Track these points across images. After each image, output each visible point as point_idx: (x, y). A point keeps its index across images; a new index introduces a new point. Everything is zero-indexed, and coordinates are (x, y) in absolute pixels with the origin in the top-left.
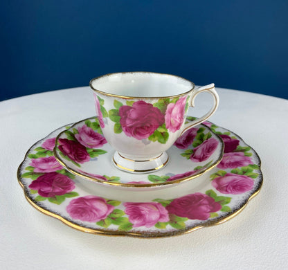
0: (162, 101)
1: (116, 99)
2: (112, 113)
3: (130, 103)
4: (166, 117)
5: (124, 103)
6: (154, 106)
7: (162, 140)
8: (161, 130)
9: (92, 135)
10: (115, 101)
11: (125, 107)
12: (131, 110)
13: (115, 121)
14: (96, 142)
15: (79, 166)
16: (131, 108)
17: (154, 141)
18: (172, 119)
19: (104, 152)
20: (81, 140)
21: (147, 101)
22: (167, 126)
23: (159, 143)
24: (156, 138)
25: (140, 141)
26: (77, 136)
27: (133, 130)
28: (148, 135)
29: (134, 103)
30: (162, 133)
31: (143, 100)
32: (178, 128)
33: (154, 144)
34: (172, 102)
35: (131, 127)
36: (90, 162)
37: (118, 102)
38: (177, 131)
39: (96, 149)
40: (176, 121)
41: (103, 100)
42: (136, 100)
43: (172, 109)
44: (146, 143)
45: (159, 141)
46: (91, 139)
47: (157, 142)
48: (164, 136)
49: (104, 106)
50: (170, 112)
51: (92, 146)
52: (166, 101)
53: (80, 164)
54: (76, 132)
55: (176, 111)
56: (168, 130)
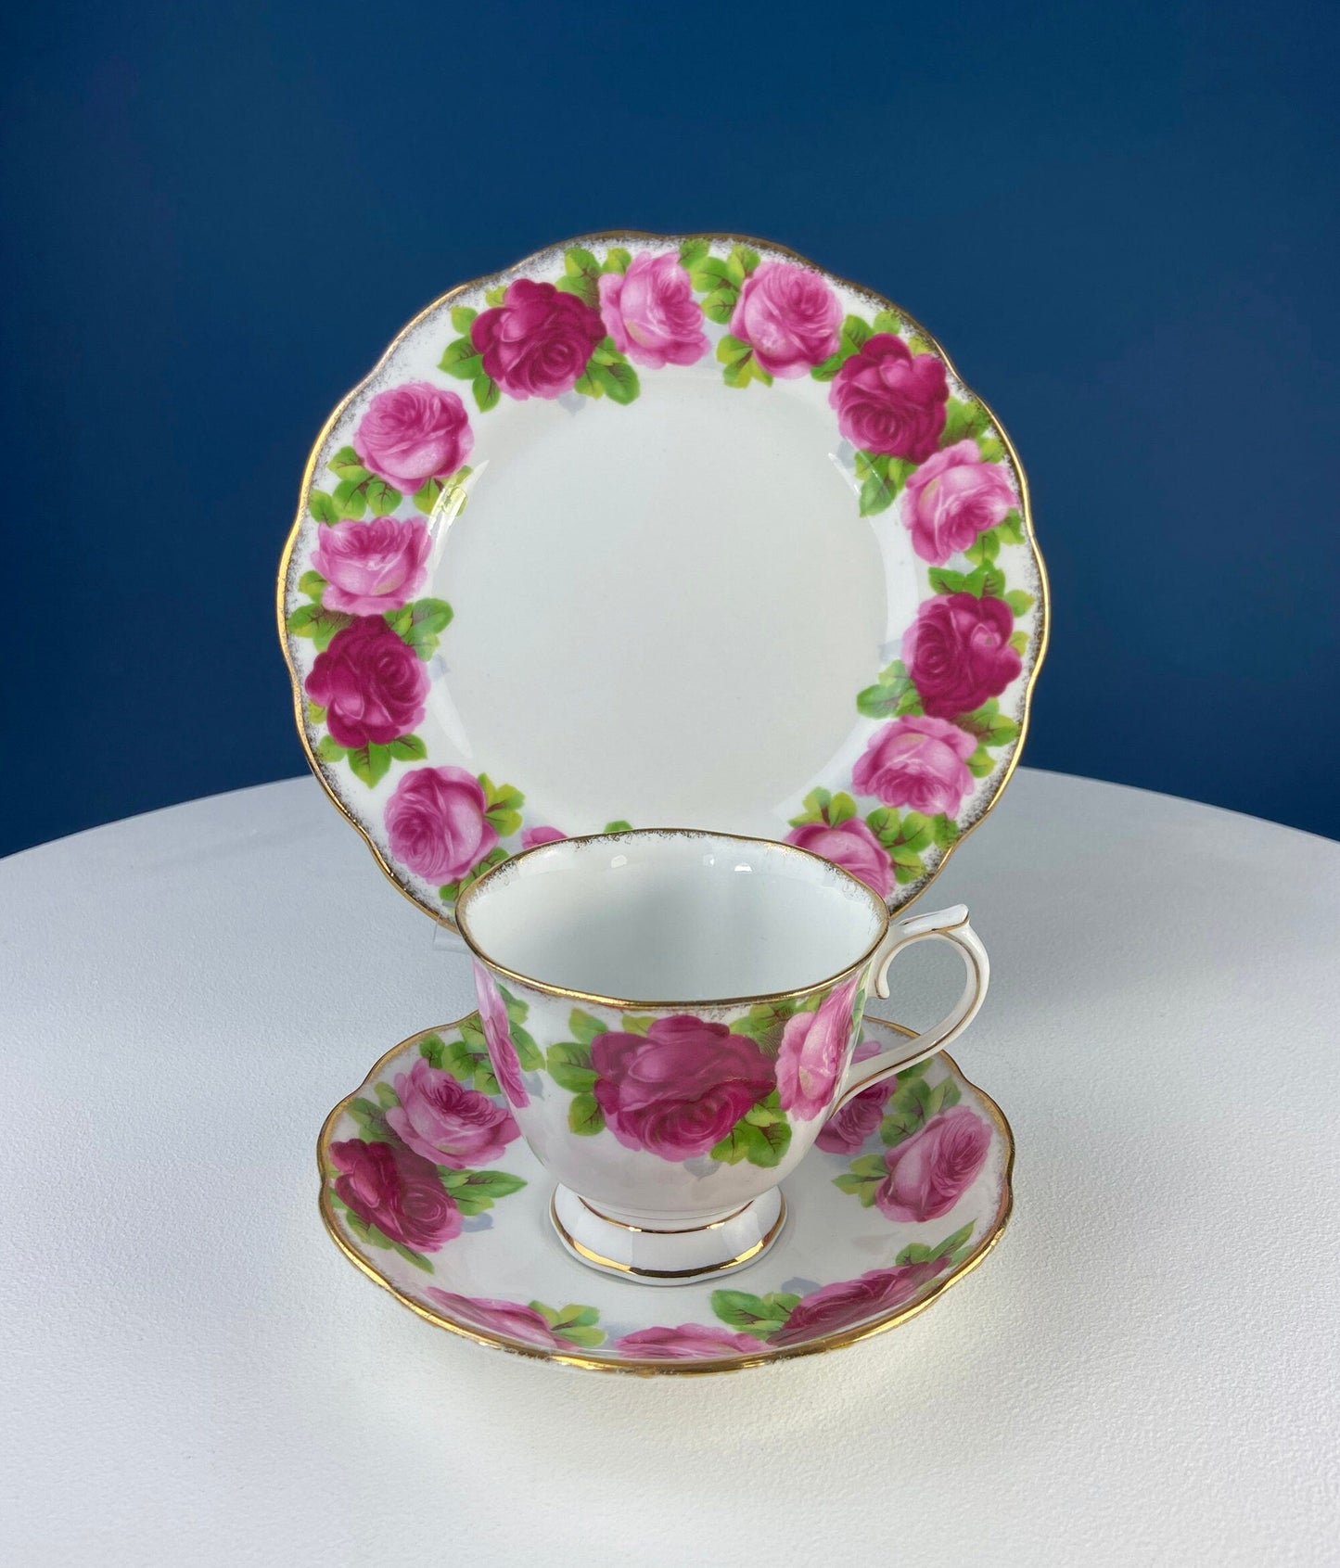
0: (767, 1009)
1: (583, 1007)
2: (562, 1057)
3: (636, 1023)
4: (781, 1068)
5: (615, 1024)
6: (733, 1031)
7: (766, 1153)
8: (760, 1117)
9: (454, 1102)
10: (576, 1012)
11: (618, 1036)
12: (641, 1050)
13: (573, 1086)
14: (472, 1133)
15: (426, 1266)
16: (641, 1041)
17: (733, 1161)
18: (803, 1071)
19: (516, 1184)
20: (414, 1134)
21: (706, 1017)
22: (783, 1101)
23: (754, 1167)
24: (743, 1148)
25: (678, 1167)
26: (394, 1118)
27: (647, 1124)
28: (710, 1140)
29: (656, 1024)
30: (765, 1131)
31: (693, 1012)
32: (824, 1098)
33: (735, 1170)
34: (803, 1008)
35: (639, 1114)
36: (464, 1235)
37: (590, 1021)
38: (824, 1110)
39: (476, 1168)
40: (817, 1075)
41: (523, 1007)
42: (663, 1014)
43: (803, 1035)
44: (701, 1173)
45: (753, 1160)
46: (453, 1123)
47: (744, 1162)
48: (774, 1138)
49: (527, 1026)
50: (797, 1047)
51: (459, 1159)
52: (779, 1008)
53: (428, 1255)
54: (391, 1099)
55: (818, 1037)
56: (789, 1114)
